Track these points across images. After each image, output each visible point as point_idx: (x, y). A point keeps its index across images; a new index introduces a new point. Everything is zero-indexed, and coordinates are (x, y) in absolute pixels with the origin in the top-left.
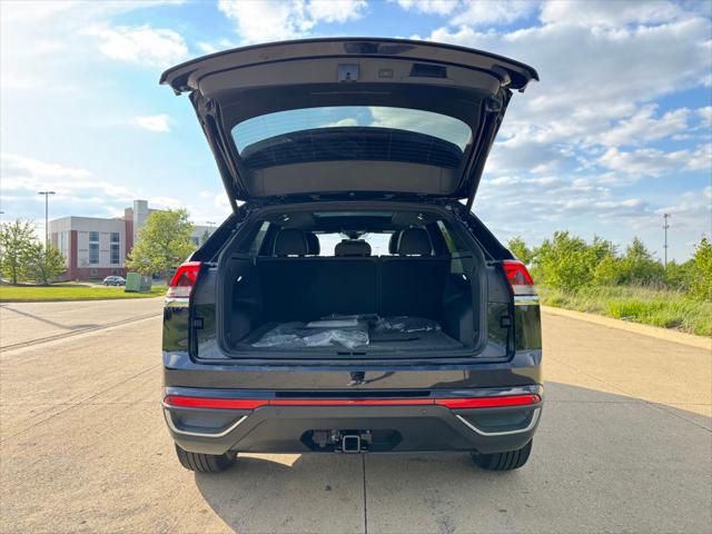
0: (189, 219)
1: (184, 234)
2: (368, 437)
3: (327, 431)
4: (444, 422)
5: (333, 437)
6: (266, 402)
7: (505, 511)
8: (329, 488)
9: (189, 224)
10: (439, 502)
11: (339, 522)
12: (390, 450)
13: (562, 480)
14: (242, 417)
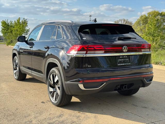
4: (142, 80)
6: (110, 79)
14: (104, 83)
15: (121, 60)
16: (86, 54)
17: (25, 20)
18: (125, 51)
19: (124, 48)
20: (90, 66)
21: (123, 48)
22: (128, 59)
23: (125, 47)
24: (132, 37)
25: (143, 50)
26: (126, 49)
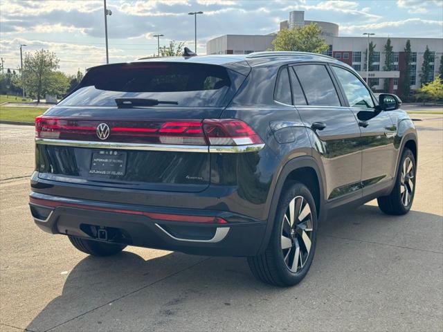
14: (51, 211)
15: (102, 160)
16: (39, 136)
19: (100, 128)
21: (98, 128)
24: (159, 101)
26: (104, 131)
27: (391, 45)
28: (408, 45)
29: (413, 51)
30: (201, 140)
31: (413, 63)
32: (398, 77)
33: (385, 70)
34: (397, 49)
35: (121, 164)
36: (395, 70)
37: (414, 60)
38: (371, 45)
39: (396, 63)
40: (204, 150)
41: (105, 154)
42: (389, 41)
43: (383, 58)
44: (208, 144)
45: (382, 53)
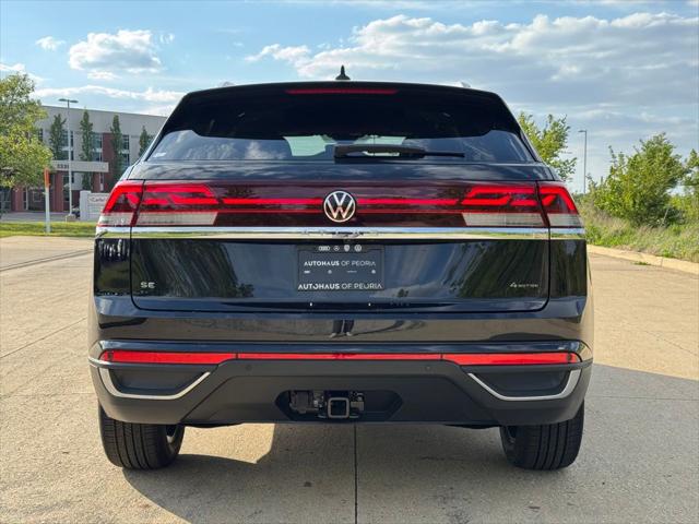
0: (32, 96)
1: (23, 123)
2: (359, 404)
3: (308, 392)
4: (454, 383)
5: (316, 402)
6: (234, 356)
7: (538, 508)
8: (308, 484)
9: (33, 104)
10: (453, 498)
11: (322, 514)
12: (387, 418)
13: (626, 482)
14: (203, 374)
15: (324, 263)
16: (134, 223)
17: (556, 125)
18: (335, 215)
19: (332, 200)
20: (151, 285)
21: (327, 201)
22: (367, 263)
23: (340, 196)
24: (427, 150)
25: (469, 217)
26: (344, 207)
27: (90, 122)
28: (116, 122)
29: (123, 132)
30: (537, 218)
31: (125, 152)
32: (107, 170)
33: (83, 159)
34: (99, 128)
35: (373, 267)
36: (98, 160)
37: (126, 146)
38: (58, 119)
39: (99, 150)
40: (541, 234)
41: (332, 252)
42: (86, 114)
43: (79, 140)
44: (547, 225)
45: (77, 133)
